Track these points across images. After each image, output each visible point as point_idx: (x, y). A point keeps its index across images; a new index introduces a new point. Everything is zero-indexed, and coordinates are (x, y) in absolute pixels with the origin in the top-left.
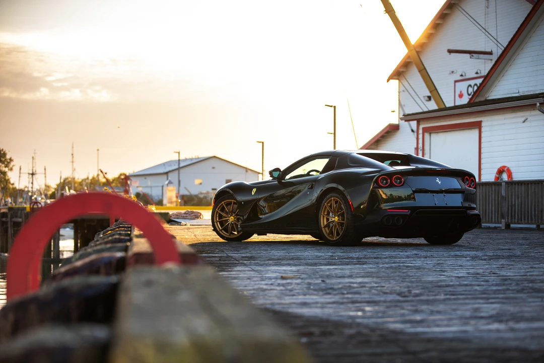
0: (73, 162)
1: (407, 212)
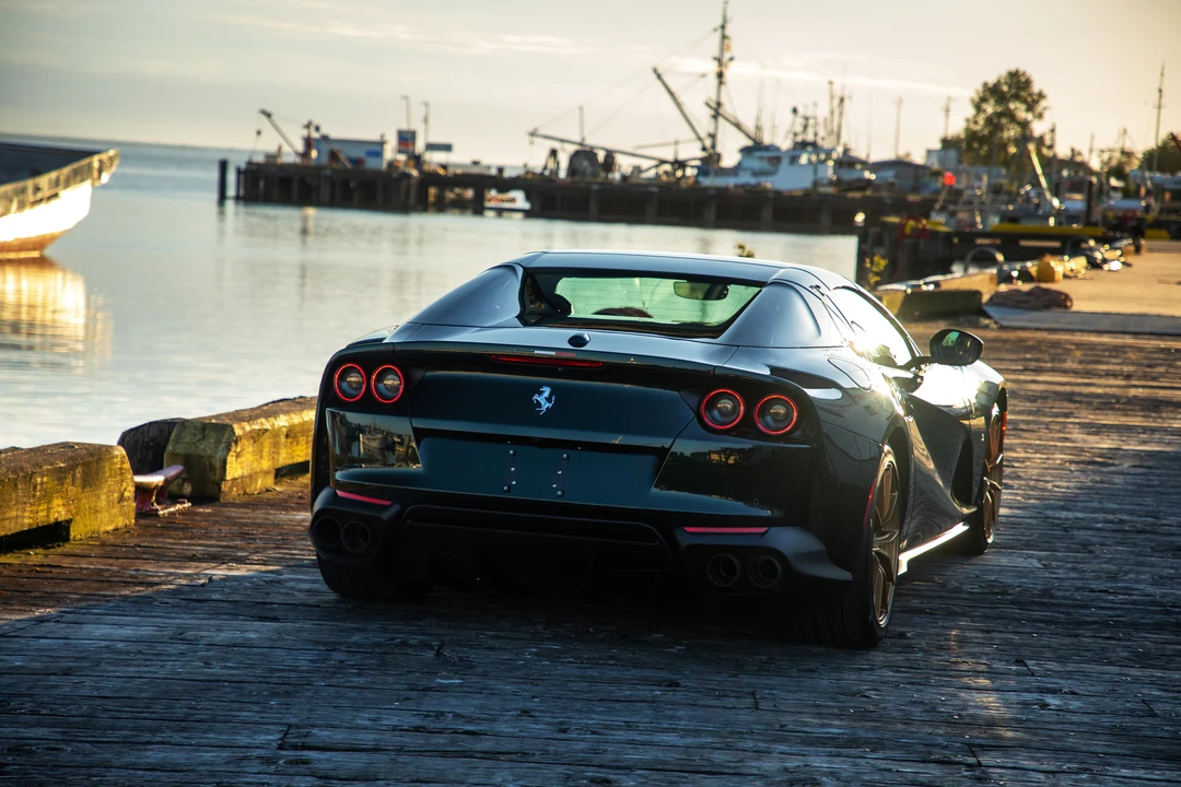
0: (1160, 107)
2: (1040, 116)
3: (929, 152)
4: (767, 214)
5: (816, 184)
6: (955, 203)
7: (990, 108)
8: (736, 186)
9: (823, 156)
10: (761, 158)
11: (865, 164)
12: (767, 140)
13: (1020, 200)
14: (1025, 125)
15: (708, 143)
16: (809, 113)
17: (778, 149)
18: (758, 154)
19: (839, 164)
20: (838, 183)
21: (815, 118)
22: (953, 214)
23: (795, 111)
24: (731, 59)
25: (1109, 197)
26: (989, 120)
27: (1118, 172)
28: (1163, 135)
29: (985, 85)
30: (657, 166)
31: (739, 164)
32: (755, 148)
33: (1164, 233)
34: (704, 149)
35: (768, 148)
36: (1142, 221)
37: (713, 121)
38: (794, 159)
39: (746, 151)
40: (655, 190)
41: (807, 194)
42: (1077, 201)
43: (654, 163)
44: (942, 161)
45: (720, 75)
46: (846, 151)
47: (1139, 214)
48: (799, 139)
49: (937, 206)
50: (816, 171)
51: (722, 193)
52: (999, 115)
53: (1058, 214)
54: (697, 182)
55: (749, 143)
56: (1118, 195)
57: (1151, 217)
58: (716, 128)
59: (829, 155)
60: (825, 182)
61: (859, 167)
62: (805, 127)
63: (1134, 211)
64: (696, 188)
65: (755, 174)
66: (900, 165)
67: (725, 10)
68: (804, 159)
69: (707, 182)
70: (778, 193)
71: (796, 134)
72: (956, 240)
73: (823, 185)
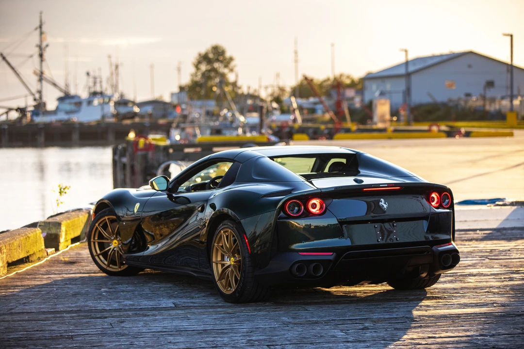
1: (330, 256)
2: (231, 70)
3: (172, 94)
4: (76, 136)
5: (103, 117)
6: (184, 122)
7: (204, 67)
8: (57, 121)
9: (107, 100)
10: (70, 104)
11: (134, 103)
12: (72, 92)
13: (221, 119)
14: (223, 76)
15: (37, 96)
16: (97, 74)
17: (79, 97)
18: (68, 101)
19: (118, 104)
20: (117, 116)
21: (101, 78)
22: (183, 129)
23: (88, 74)
24: (47, 46)
25: (273, 114)
26: (203, 74)
27: (277, 100)
28: (300, 78)
29: (200, 55)
30: (7, 113)
31: (57, 108)
32: (66, 97)
33: (305, 136)
34: (35, 100)
35: (73, 97)
36: (292, 128)
37: (39, 83)
38: (90, 103)
39: (61, 99)
40: (6, 127)
41: (99, 123)
42: (254, 118)
43: (4, 110)
44: (179, 98)
45: (41, 55)
46: (122, 96)
47: (290, 123)
48: (92, 90)
49: (174, 125)
50: (103, 109)
51: (47, 126)
52: (209, 71)
53: (244, 126)
54: (32, 120)
55: (61, 95)
56: (277, 113)
57: (296, 126)
58: (42, 86)
59: (110, 98)
60: (109, 115)
61: (130, 105)
62: (95, 83)
63: (287, 122)
64: (32, 125)
65: (67, 113)
66: (155, 103)
67: (41, 17)
68: (96, 102)
69: (39, 119)
70: (81, 124)
71: (90, 88)
72: (171, 151)
73: (109, 118)
